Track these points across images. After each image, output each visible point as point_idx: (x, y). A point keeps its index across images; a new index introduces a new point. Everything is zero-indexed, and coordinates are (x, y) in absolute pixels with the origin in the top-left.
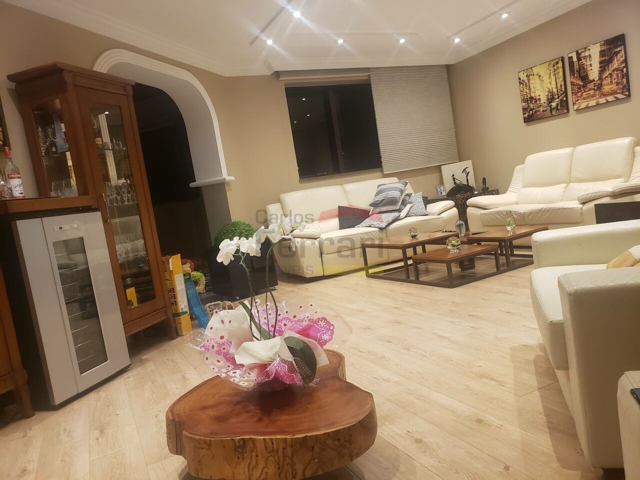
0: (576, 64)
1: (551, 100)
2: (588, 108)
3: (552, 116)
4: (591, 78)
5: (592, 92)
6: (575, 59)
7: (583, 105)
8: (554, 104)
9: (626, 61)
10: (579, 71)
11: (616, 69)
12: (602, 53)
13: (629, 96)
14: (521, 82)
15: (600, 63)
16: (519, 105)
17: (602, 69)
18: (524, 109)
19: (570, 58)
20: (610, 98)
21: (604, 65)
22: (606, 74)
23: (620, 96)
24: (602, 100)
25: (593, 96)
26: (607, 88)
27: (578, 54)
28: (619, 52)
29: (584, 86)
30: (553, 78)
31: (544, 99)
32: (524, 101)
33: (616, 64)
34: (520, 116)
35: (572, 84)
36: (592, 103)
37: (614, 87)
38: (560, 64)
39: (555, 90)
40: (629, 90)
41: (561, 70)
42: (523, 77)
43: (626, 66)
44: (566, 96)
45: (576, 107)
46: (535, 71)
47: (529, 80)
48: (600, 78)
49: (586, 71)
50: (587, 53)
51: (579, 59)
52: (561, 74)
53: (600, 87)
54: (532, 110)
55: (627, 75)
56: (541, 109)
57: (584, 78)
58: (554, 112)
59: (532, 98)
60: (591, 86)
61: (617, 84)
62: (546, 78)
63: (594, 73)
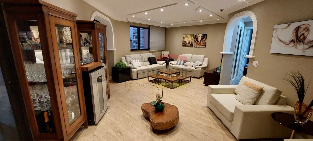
0: (196, 37)
1: (189, 43)
2: (197, 47)
3: (189, 47)
4: (199, 41)
5: (198, 44)
6: (196, 36)
8: (190, 44)
9: (206, 40)
10: (196, 39)
11: (204, 41)
12: (202, 37)
13: (205, 47)
14: (183, 37)
15: (201, 38)
16: (182, 42)
17: (201, 40)
18: (183, 43)
19: (195, 35)
20: (202, 46)
21: (202, 39)
22: (202, 41)
23: (204, 46)
24: (200, 46)
25: (199, 45)
27: (197, 35)
28: (205, 37)
29: (197, 42)
30: (191, 38)
31: (188, 42)
32: (183, 41)
33: (204, 40)
34: (182, 44)
35: (195, 41)
36: (198, 46)
37: (203, 44)
38: (193, 36)
39: (191, 41)
40: (206, 46)
41: (193, 37)
42: (184, 36)
43: (206, 41)
44: (193, 43)
45: (194, 46)
46: (187, 35)
47: (185, 37)
48: (201, 42)
49: (198, 39)
50: (199, 36)
51: (197, 36)
52: (193, 38)
53: (200, 43)
54: (185, 44)
55: (206, 43)
56: (187, 44)
57: (197, 41)
59: (185, 41)
60: (198, 42)
61: (204, 44)
62: (189, 38)
63: (199, 40)
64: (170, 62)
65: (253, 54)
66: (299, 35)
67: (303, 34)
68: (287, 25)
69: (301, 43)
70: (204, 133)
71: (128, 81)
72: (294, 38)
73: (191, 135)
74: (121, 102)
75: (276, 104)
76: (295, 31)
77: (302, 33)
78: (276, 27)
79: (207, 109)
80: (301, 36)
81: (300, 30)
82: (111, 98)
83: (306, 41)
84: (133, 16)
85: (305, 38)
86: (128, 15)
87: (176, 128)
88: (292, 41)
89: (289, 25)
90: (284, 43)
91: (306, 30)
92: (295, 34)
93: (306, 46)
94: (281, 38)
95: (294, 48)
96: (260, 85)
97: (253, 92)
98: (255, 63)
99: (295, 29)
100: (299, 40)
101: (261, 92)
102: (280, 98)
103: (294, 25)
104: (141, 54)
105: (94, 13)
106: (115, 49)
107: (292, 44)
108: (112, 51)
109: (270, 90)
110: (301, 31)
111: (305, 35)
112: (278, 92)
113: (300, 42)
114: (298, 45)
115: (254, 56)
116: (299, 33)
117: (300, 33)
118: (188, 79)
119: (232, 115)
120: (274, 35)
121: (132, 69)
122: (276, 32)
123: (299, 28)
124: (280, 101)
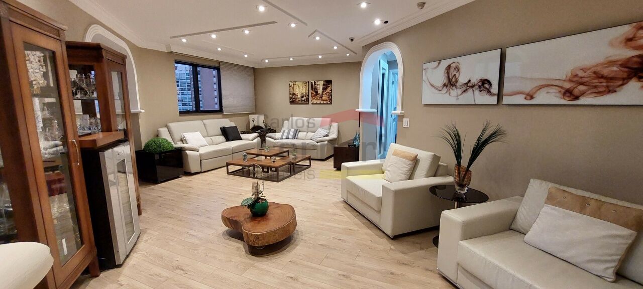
0: (314, 86)
1: (302, 97)
2: (316, 104)
3: (302, 104)
4: (319, 93)
5: (319, 98)
6: (313, 84)
7: (315, 102)
8: (303, 99)
9: (331, 90)
10: (314, 89)
11: (328, 92)
12: (324, 85)
13: (331, 103)
14: (290, 86)
15: (323, 88)
16: (288, 96)
17: (323, 91)
18: (290, 98)
19: (312, 83)
20: (325, 102)
21: (324, 90)
22: (324, 93)
23: (328, 102)
24: (322, 102)
25: (319, 100)
26: (324, 98)
27: (315, 82)
28: (329, 86)
29: (316, 95)
30: (304, 88)
31: (299, 96)
32: (290, 94)
33: (328, 90)
34: (288, 100)
35: (312, 93)
36: (318, 102)
37: (327, 98)
38: (307, 84)
39: (304, 94)
40: (331, 101)
41: (307, 86)
42: (292, 84)
43: (332, 92)
44: (308, 97)
45: (312, 102)
46: (297, 83)
47: (294, 86)
48: (322, 94)
49: (317, 90)
50: (318, 83)
51: (315, 84)
52: (307, 88)
53: (322, 97)
54: (293, 99)
55: (331, 95)
56: (298, 99)
57: (316, 92)
58: (303, 102)
59: (294, 94)
60: (318, 96)
61: (328, 98)
62: (301, 87)
63: (320, 91)
64: (268, 135)
65: (402, 109)
66: (451, 77)
67: (455, 75)
68: (437, 63)
69: (454, 87)
70: (341, 239)
71: (178, 177)
72: (446, 81)
73: (321, 245)
74: (170, 219)
75: (435, 176)
76: (446, 71)
77: (453, 74)
78: (425, 66)
79: (342, 205)
80: (452, 78)
81: (452, 70)
82: (143, 214)
83: (458, 84)
84: (184, 40)
85: (456, 81)
86: (171, 38)
87: (292, 241)
88: (445, 85)
89: (439, 63)
90: (436, 89)
91: (456, 69)
92: (446, 75)
93: (460, 91)
94: (432, 83)
95: (447, 95)
96: (413, 151)
97: (405, 164)
98: (406, 121)
99: (446, 69)
100: (451, 84)
101: (415, 161)
102: (439, 166)
103: (445, 63)
104: (205, 121)
105: (91, 27)
106: (143, 111)
107: (445, 89)
108: (136, 115)
109: (425, 156)
110: (453, 72)
111: (457, 76)
112: (436, 159)
113: (453, 85)
114: (451, 90)
115: (403, 112)
116: (450, 74)
117: (452, 74)
118: (307, 163)
119: (380, 200)
120: (424, 78)
121: (187, 152)
122: (425, 74)
123: (449, 67)
124: (440, 172)
